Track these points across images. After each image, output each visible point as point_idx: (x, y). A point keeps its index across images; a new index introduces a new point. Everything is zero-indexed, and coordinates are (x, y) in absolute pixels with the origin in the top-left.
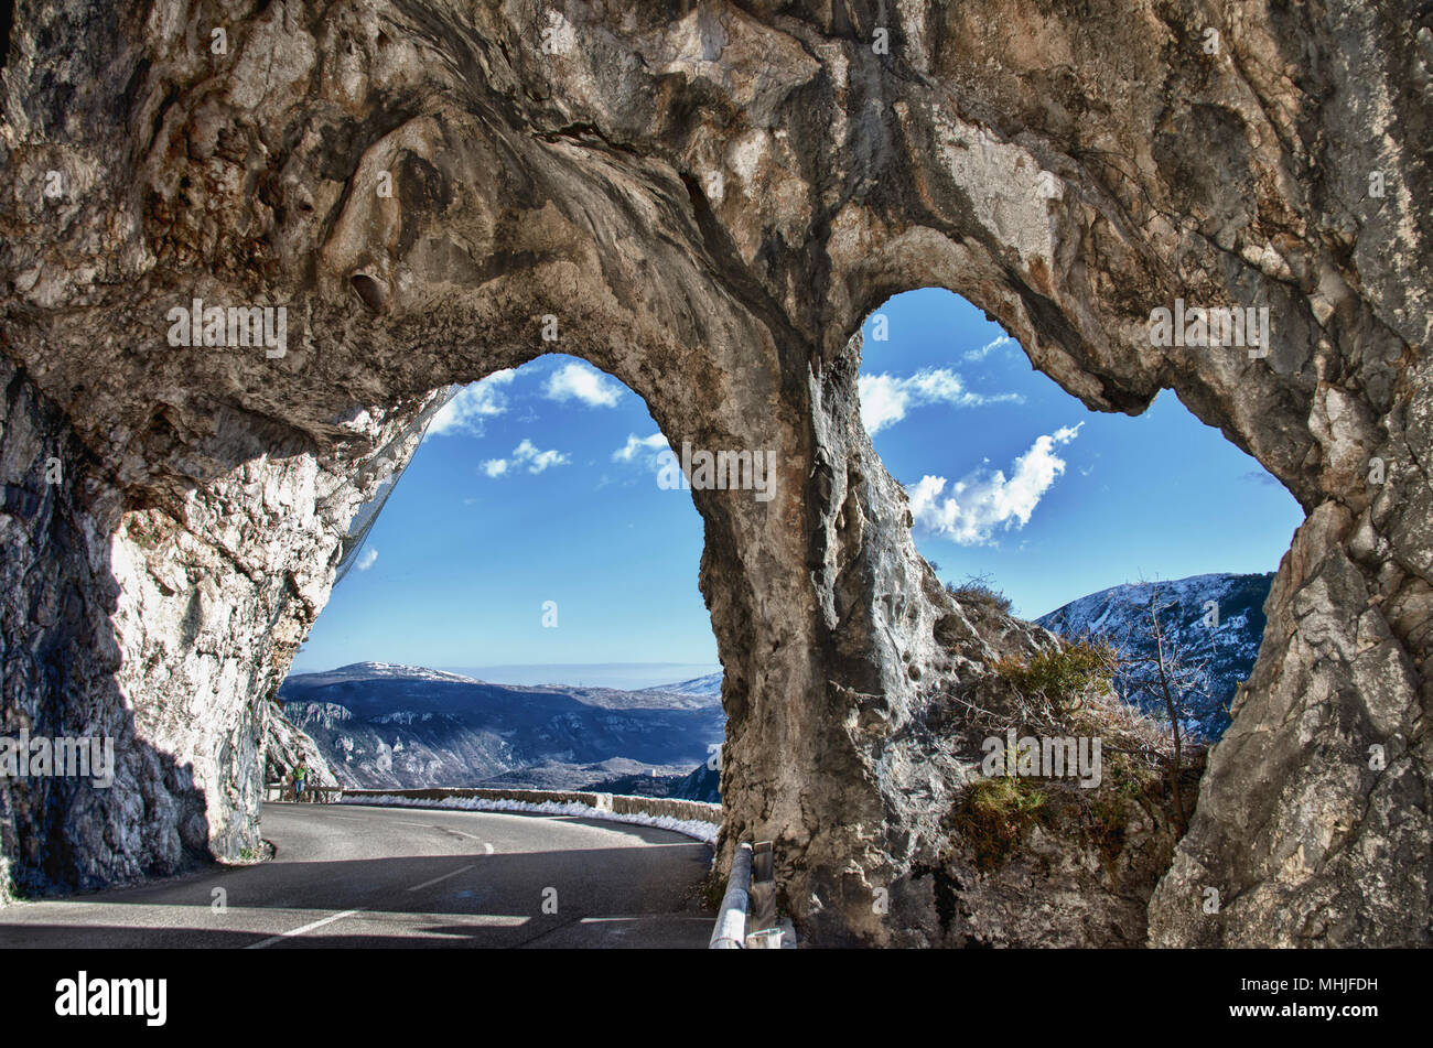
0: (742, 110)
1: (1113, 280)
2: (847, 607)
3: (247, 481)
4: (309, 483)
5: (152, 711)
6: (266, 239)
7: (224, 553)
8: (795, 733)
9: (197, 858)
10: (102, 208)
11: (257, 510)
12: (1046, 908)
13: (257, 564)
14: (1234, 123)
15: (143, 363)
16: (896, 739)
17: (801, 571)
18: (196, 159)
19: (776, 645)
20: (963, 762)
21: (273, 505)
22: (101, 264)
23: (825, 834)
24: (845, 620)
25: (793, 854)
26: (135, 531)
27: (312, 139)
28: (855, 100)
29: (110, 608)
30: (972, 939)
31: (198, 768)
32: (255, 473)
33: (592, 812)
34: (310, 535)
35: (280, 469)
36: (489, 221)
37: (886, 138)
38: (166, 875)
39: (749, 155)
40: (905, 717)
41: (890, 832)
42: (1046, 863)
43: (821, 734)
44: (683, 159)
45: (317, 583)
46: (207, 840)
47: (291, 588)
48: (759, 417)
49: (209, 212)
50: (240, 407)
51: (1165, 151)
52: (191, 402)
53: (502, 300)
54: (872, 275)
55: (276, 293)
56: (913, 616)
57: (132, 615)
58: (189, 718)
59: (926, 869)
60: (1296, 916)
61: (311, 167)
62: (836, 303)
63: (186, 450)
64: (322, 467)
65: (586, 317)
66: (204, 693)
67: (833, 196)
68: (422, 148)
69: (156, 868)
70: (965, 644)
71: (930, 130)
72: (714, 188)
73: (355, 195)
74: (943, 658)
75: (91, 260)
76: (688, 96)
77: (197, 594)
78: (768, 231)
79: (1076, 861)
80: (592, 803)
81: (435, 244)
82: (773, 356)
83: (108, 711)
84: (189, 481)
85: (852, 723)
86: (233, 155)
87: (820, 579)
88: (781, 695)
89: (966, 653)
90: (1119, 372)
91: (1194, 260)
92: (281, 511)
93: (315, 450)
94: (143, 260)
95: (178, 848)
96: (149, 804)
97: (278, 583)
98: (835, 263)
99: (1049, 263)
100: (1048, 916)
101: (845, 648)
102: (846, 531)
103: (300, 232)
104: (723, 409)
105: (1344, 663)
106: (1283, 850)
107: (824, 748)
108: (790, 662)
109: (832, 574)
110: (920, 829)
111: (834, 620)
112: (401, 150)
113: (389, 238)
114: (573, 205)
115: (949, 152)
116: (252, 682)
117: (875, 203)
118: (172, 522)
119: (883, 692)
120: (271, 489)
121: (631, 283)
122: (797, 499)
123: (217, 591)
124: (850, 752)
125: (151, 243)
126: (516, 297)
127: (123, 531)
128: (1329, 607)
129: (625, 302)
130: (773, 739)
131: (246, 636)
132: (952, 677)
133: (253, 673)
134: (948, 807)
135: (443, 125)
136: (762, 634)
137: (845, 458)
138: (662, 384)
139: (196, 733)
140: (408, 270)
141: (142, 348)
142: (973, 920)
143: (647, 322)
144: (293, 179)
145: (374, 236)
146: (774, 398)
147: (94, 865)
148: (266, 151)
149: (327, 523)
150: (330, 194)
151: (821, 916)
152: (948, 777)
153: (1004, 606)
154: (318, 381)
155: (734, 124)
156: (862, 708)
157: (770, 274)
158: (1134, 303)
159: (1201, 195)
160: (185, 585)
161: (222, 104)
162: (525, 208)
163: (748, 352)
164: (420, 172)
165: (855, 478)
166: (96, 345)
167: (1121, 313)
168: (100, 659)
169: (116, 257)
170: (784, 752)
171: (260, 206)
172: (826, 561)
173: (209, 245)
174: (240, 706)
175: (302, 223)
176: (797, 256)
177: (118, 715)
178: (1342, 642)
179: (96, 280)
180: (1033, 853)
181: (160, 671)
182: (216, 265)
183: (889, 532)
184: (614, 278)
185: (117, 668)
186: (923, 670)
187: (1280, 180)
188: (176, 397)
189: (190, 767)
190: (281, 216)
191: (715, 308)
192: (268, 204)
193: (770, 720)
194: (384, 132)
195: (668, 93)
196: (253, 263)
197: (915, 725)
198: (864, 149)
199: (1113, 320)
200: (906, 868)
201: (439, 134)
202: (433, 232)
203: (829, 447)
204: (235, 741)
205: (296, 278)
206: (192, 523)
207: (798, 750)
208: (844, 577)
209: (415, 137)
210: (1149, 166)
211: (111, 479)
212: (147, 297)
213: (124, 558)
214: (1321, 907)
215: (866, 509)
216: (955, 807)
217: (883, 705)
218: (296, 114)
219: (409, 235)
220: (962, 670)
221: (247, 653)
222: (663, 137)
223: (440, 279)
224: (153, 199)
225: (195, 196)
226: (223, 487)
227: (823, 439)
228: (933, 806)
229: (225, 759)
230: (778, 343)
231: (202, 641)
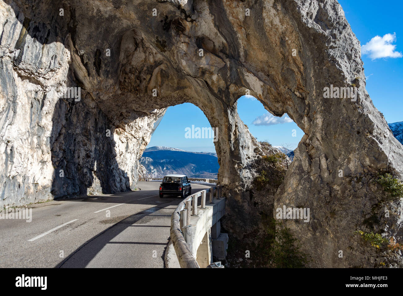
0: (212, 72)
1: (274, 96)
2: (235, 147)
3: (136, 123)
4: (146, 121)
5: (121, 163)
6: (139, 86)
7: (132, 135)
8: (227, 167)
9: (128, 189)
10: (113, 85)
11: (137, 127)
12: (268, 197)
13: (138, 136)
14: (293, 72)
15: (119, 106)
16: (244, 169)
17: (227, 141)
18: (126, 74)
19: (225, 153)
20: (256, 173)
21: (140, 126)
22: (113, 93)
23: (232, 184)
24: (235, 149)
25: (227, 187)
26: (117, 133)
27: (145, 68)
28: (231, 69)
29: (114, 146)
30: (255, 202)
31: (128, 173)
32: (137, 121)
33: (205, 183)
34: (147, 130)
35: (141, 119)
36: (176, 81)
37: (236, 75)
38: (124, 192)
39: (215, 77)
40: (245, 165)
41: (242, 184)
42: (268, 190)
43: (231, 168)
44: (204, 79)
45: (148, 138)
46: (129, 186)
47: (143, 139)
48: (221, 116)
49: (129, 82)
50: (134, 111)
51: (283, 75)
52: (127, 111)
53: (179, 94)
54: (237, 94)
55: (141, 94)
56: (248, 148)
57: (118, 147)
58: (127, 164)
59: (248, 190)
60: (289, 197)
61: (145, 73)
62: (232, 98)
63: (126, 119)
64: (148, 118)
65: (193, 98)
66: (129, 160)
67: (229, 83)
68: (164, 68)
69: (122, 191)
70: (259, 153)
71: (243, 74)
72: (210, 83)
73: (153, 76)
74: (255, 155)
75: (111, 93)
76: (204, 70)
77: (128, 142)
78: (219, 88)
79: (273, 190)
80: (205, 181)
81: (167, 85)
82: (222, 106)
83: (114, 164)
84: (126, 123)
85: (236, 166)
86: (132, 72)
87: (231, 143)
88: (225, 161)
89: (259, 154)
90: (276, 111)
91: (288, 93)
92: (141, 127)
93: (147, 115)
94: (119, 92)
95: (125, 187)
96: (121, 179)
97: (141, 139)
98: (231, 92)
99: (262, 95)
100: (268, 199)
101: (235, 154)
102: (235, 134)
103: (144, 83)
104: (215, 114)
105: (301, 160)
106: (288, 187)
107: (232, 170)
108: (226, 156)
109: (233, 142)
110: (247, 184)
111: (233, 149)
112: (160, 69)
113: (159, 83)
114: (190, 80)
115: (246, 77)
116: (136, 157)
117: (236, 84)
118: (123, 130)
119: (241, 161)
120: (140, 123)
121: (200, 93)
122: (227, 130)
123: (131, 142)
124: (236, 171)
125: (120, 89)
126: (181, 94)
127: (115, 133)
128: (299, 152)
129: (199, 96)
130: (224, 168)
131: (136, 148)
132: (256, 158)
133: (137, 155)
134: (253, 180)
135: (167, 65)
136: (222, 151)
137: (234, 123)
138: (205, 109)
139: (128, 167)
140: (162, 89)
141: (119, 104)
142: (255, 199)
143: (202, 99)
144: (142, 75)
145: (157, 83)
146: (223, 113)
147: (113, 190)
148: (138, 72)
149: (149, 127)
150: (149, 76)
151: (230, 197)
152: (253, 175)
153: (270, 145)
154: (148, 106)
155: (212, 73)
156: (238, 163)
157: (220, 94)
158: (277, 100)
159: (289, 82)
160: (126, 141)
161: (130, 65)
162: (182, 79)
163: (218, 105)
164: (164, 72)
165: (236, 126)
166: (112, 104)
167: (275, 102)
168: (113, 155)
169: (115, 92)
170: (225, 171)
171: (137, 80)
172: (231, 140)
173: (129, 88)
174: (134, 161)
175: (144, 82)
176: (224, 91)
177: (116, 164)
178: (301, 157)
179: (112, 96)
180: (266, 188)
181: (122, 156)
182: (131, 91)
183: (242, 135)
184: (197, 92)
185: (116, 156)
186: (251, 157)
187: (300, 81)
188: (124, 111)
189: (127, 173)
190: (141, 82)
191: (213, 98)
192: (138, 80)
193: (223, 165)
194: (157, 66)
195: (201, 70)
196: (137, 90)
197: (247, 167)
198: (233, 76)
199: (274, 103)
200: (245, 190)
201: (166, 66)
202: (166, 82)
203: (231, 121)
204: (133, 168)
205: (144, 91)
206: (126, 130)
207: (227, 170)
208: (235, 142)
209: (162, 67)
210: (280, 77)
211: (114, 125)
212: (120, 97)
213: (116, 137)
214: (293, 196)
215: (238, 131)
216: (254, 180)
217: (241, 163)
218: (142, 65)
219: (162, 82)
220: (258, 157)
221: (136, 152)
222: (201, 76)
223: (168, 91)
224: (120, 82)
225: (127, 80)
226: (132, 124)
227: (230, 120)
228: (250, 180)
229: (132, 172)
230: (223, 104)
231: (129, 151)
